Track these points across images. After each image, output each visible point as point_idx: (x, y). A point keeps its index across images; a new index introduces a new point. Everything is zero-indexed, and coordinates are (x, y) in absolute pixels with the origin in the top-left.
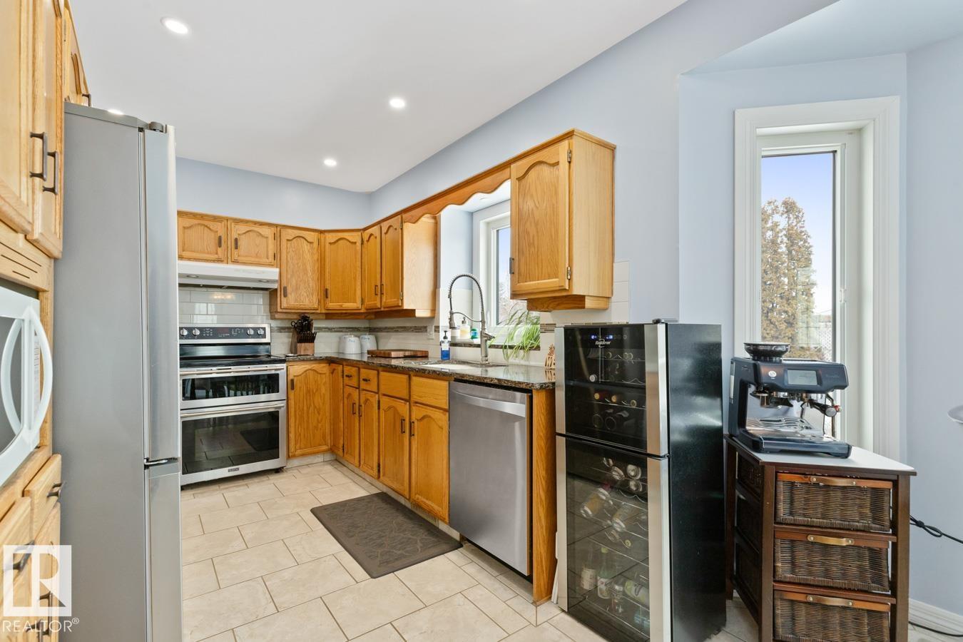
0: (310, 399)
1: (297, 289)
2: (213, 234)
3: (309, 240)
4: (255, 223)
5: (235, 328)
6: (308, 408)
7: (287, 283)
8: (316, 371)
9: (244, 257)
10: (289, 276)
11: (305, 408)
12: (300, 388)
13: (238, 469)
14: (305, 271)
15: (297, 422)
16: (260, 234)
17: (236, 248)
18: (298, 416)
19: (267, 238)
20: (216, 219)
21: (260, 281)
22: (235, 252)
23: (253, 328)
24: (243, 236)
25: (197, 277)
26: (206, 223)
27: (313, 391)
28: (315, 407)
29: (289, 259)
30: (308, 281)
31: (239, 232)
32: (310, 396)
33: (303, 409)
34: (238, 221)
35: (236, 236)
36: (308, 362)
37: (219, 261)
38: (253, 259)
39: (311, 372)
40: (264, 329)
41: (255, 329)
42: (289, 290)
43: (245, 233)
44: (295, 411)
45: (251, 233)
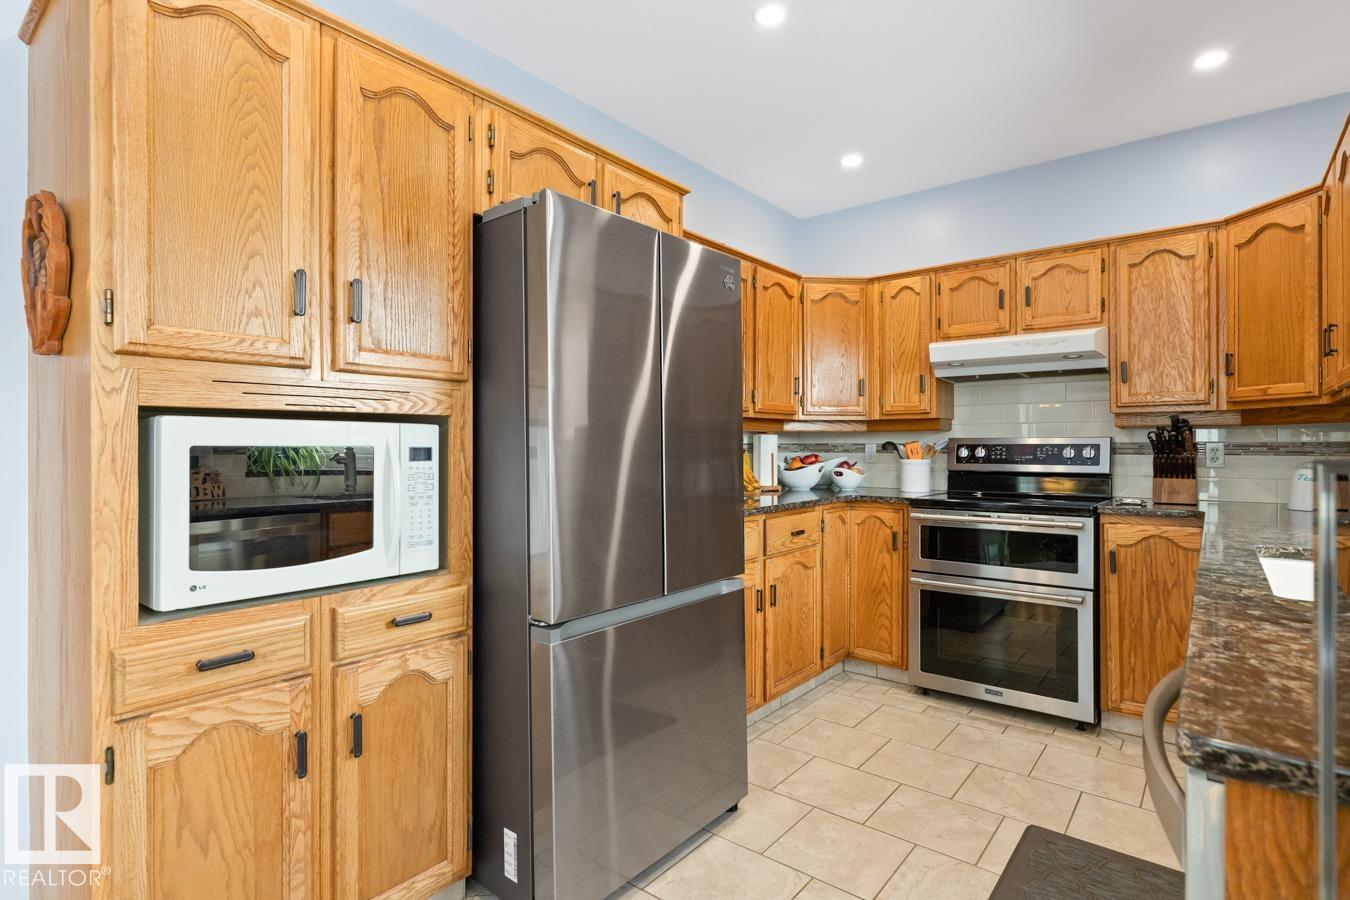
0: (1157, 599)
1: (1155, 361)
2: (992, 289)
3: (1183, 254)
4: (1065, 250)
5: (1044, 446)
6: (1154, 620)
7: (1131, 354)
8: (1171, 540)
9: (1042, 316)
10: (1135, 339)
11: (1146, 618)
12: (1134, 572)
13: (1001, 694)
14: (1174, 324)
15: (1126, 643)
16: (1074, 269)
17: (1028, 304)
18: (1128, 631)
19: (1087, 272)
20: (996, 262)
21: (1066, 357)
22: (1028, 312)
23: (1073, 446)
24: (1042, 281)
25: (962, 364)
26: (980, 273)
27: (1165, 582)
28: (1170, 621)
29: (1134, 303)
30: (1182, 342)
31: (1034, 275)
32: (1157, 592)
33: (1141, 619)
34: (1031, 256)
35: (1028, 282)
36: (1153, 521)
37: (1002, 332)
38: (1060, 319)
39: (1162, 546)
40: (1096, 447)
41: (1079, 448)
42: (1135, 366)
43: (1044, 274)
44: (1121, 619)
45: (1056, 272)
